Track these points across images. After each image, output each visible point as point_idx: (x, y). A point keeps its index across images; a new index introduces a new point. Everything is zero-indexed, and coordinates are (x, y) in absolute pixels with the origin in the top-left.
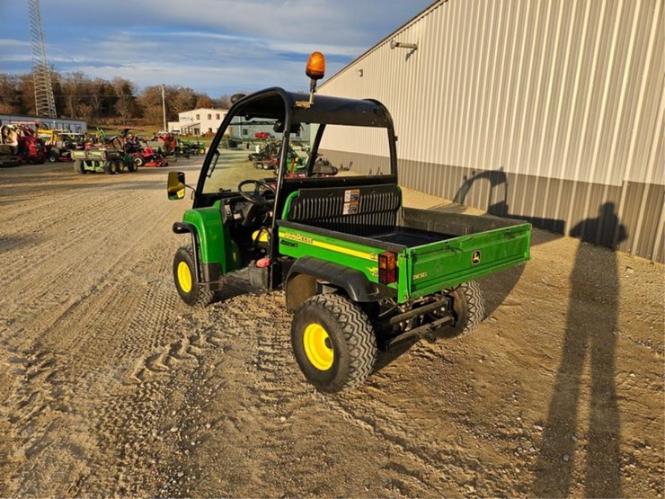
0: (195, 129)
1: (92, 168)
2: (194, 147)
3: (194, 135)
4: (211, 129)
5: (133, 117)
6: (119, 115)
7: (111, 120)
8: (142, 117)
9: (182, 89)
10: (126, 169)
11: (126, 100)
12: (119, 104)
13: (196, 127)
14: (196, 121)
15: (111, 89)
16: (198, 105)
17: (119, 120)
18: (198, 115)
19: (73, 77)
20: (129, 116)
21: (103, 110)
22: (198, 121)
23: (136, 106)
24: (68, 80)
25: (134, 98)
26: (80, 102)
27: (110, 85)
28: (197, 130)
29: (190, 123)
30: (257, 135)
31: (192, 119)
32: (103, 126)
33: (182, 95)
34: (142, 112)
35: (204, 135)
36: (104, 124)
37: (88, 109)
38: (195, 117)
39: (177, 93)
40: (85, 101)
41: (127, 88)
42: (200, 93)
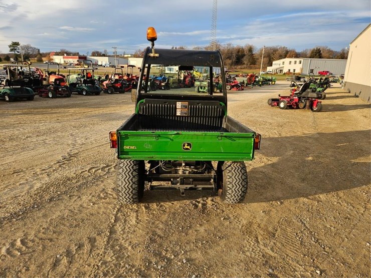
0: (280, 70)
1: (202, 90)
2: (269, 80)
3: (279, 74)
4: (289, 70)
5: (251, 65)
6: (244, 64)
7: (239, 67)
8: (255, 64)
9: (281, 48)
10: (218, 91)
11: (249, 56)
12: (245, 58)
13: (281, 69)
14: (282, 66)
15: (243, 50)
16: (288, 56)
17: (243, 66)
18: (284, 62)
19: (226, 46)
20: (249, 64)
21: (237, 62)
22: (283, 66)
23: (253, 59)
24: (224, 47)
25: (253, 54)
26: (227, 58)
27: (242, 49)
28: (281, 71)
29: (278, 66)
30: (319, 73)
31: (279, 65)
32: (235, 70)
33: (280, 51)
34: (256, 62)
35: (285, 74)
36: (236, 69)
37: (230, 61)
38: (282, 63)
39: (277, 50)
40: (229, 58)
41: (250, 50)
42: (291, 49)
